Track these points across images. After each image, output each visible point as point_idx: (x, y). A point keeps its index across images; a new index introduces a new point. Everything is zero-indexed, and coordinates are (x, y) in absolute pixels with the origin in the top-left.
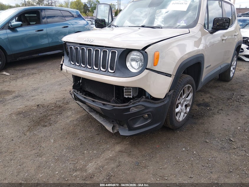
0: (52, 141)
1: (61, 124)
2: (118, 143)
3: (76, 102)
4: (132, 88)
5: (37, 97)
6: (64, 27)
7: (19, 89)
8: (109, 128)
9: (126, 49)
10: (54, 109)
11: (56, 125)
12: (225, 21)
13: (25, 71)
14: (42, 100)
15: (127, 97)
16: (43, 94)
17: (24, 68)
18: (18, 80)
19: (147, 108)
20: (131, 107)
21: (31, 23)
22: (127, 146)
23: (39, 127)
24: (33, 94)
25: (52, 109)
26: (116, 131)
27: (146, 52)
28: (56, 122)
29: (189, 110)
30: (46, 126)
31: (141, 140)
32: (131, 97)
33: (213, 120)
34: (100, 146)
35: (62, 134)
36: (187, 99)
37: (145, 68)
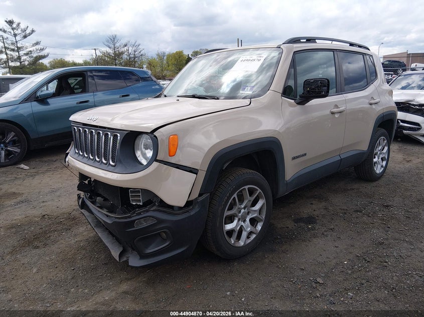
0: (35, 270)
1: (61, 246)
2: (128, 279)
3: (81, 210)
4: (140, 190)
5: (49, 203)
6: (123, 96)
7: (31, 191)
8: (115, 253)
9: (131, 131)
10: (63, 223)
11: (52, 246)
12: (320, 84)
13: (55, 163)
14: (54, 208)
15: (134, 204)
16: (60, 199)
17: (54, 158)
18: (37, 177)
19: (160, 221)
20: (136, 220)
21: (76, 91)
22: (141, 284)
23: (27, 248)
24: (46, 199)
25: (61, 222)
26: (125, 259)
27: (155, 136)
28: (55, 242)
29: (260, 228)
30: (38, 247)
31: (167, 275)
32: (141, 204)
33: (307, 246)
34: (98, 283)
35: (53, 261)
36: (254, 208)
37: (154, 159)
